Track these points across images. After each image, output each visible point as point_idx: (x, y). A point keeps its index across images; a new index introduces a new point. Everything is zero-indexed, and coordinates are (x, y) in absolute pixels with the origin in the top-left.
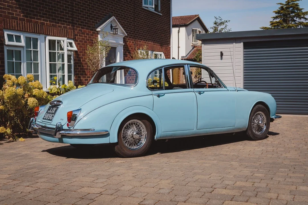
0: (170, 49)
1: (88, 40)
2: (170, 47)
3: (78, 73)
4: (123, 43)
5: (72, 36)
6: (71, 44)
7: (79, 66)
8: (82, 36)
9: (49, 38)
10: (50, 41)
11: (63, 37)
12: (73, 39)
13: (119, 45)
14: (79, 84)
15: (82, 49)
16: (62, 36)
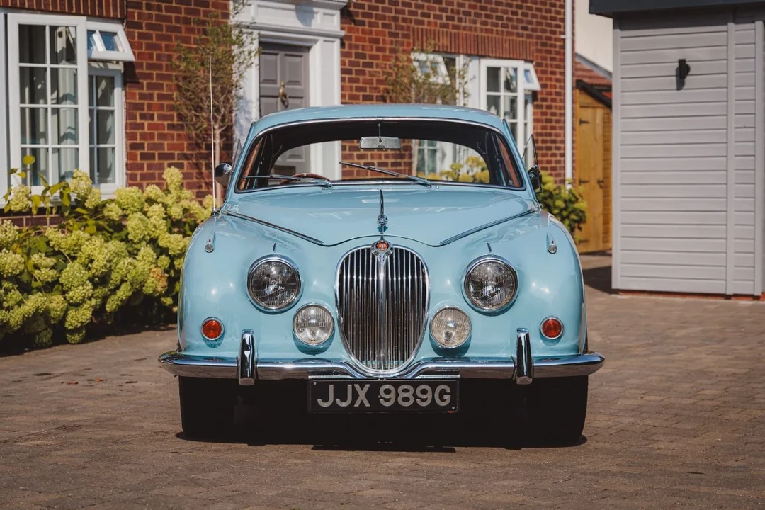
0: (563, 47)
1: (186, 21)
2: (564, 40)
3: (138, 141)
4: (338, 29)
5: (115, 10)
6: (108, 38)
7: (143, 117)
8: (159, 9)
9: (18, 19)
10: (22, 28)
11: (78, 14)
12: (121, 21)
13: (321, 39)
14: (145, 183)
15: (159, 57)
16: (74, 11)
